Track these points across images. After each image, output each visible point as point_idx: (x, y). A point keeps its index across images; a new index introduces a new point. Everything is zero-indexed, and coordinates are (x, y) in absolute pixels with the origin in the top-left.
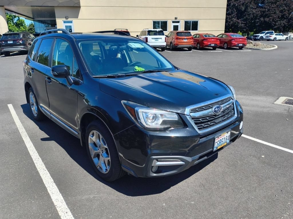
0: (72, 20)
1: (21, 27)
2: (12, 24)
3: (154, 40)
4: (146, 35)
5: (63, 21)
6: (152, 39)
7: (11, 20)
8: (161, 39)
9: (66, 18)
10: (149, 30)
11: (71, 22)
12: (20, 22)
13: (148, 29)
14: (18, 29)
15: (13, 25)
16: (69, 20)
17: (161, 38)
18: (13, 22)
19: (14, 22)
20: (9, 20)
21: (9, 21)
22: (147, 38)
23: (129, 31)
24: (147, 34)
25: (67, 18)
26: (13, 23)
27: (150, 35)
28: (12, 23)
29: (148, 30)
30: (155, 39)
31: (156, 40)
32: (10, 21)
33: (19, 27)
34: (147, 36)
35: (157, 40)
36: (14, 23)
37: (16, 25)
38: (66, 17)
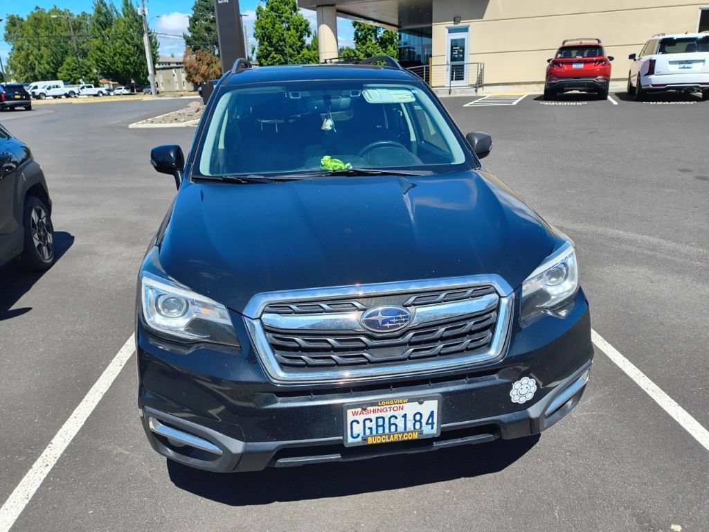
0: (468, 24)
1: (389, 47)
2: (374, 42)
3: (675, 68)
4: (652, 54)
5: (447, 28)
6: (671, 63)
7: (373, 32)
8: (702, 63)
9: (454, 21)
10: (667, 36)
11: (466, 29)
12: (387, 36)
13: (664, 35)
14: (384, 52)
15: (376, 44)
16: (463, 24)
17: (703, 61)
18: (376, 36)
19: (378, 37)
20: (370, 32)
21: (369, 34)
22: (655, 61)
23: (602, 44)
24: (655, 52)
25: (456, 20)
26: (376, 39)
27: (664, 52)
28: (373, 39)
29: (662, 37)
30: (681, 62)
31: (682, 66)
32: (371, 36)
33: (386, 47)
34: (654, 57)
35: (686, 65)
36: (378, 39)
37: (380, 44)
38: (454, 19)
